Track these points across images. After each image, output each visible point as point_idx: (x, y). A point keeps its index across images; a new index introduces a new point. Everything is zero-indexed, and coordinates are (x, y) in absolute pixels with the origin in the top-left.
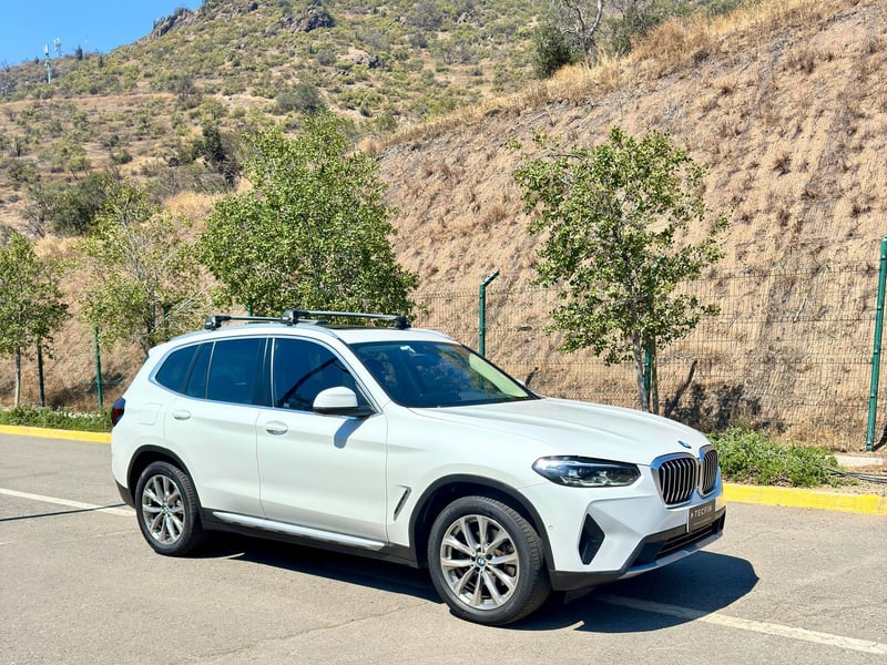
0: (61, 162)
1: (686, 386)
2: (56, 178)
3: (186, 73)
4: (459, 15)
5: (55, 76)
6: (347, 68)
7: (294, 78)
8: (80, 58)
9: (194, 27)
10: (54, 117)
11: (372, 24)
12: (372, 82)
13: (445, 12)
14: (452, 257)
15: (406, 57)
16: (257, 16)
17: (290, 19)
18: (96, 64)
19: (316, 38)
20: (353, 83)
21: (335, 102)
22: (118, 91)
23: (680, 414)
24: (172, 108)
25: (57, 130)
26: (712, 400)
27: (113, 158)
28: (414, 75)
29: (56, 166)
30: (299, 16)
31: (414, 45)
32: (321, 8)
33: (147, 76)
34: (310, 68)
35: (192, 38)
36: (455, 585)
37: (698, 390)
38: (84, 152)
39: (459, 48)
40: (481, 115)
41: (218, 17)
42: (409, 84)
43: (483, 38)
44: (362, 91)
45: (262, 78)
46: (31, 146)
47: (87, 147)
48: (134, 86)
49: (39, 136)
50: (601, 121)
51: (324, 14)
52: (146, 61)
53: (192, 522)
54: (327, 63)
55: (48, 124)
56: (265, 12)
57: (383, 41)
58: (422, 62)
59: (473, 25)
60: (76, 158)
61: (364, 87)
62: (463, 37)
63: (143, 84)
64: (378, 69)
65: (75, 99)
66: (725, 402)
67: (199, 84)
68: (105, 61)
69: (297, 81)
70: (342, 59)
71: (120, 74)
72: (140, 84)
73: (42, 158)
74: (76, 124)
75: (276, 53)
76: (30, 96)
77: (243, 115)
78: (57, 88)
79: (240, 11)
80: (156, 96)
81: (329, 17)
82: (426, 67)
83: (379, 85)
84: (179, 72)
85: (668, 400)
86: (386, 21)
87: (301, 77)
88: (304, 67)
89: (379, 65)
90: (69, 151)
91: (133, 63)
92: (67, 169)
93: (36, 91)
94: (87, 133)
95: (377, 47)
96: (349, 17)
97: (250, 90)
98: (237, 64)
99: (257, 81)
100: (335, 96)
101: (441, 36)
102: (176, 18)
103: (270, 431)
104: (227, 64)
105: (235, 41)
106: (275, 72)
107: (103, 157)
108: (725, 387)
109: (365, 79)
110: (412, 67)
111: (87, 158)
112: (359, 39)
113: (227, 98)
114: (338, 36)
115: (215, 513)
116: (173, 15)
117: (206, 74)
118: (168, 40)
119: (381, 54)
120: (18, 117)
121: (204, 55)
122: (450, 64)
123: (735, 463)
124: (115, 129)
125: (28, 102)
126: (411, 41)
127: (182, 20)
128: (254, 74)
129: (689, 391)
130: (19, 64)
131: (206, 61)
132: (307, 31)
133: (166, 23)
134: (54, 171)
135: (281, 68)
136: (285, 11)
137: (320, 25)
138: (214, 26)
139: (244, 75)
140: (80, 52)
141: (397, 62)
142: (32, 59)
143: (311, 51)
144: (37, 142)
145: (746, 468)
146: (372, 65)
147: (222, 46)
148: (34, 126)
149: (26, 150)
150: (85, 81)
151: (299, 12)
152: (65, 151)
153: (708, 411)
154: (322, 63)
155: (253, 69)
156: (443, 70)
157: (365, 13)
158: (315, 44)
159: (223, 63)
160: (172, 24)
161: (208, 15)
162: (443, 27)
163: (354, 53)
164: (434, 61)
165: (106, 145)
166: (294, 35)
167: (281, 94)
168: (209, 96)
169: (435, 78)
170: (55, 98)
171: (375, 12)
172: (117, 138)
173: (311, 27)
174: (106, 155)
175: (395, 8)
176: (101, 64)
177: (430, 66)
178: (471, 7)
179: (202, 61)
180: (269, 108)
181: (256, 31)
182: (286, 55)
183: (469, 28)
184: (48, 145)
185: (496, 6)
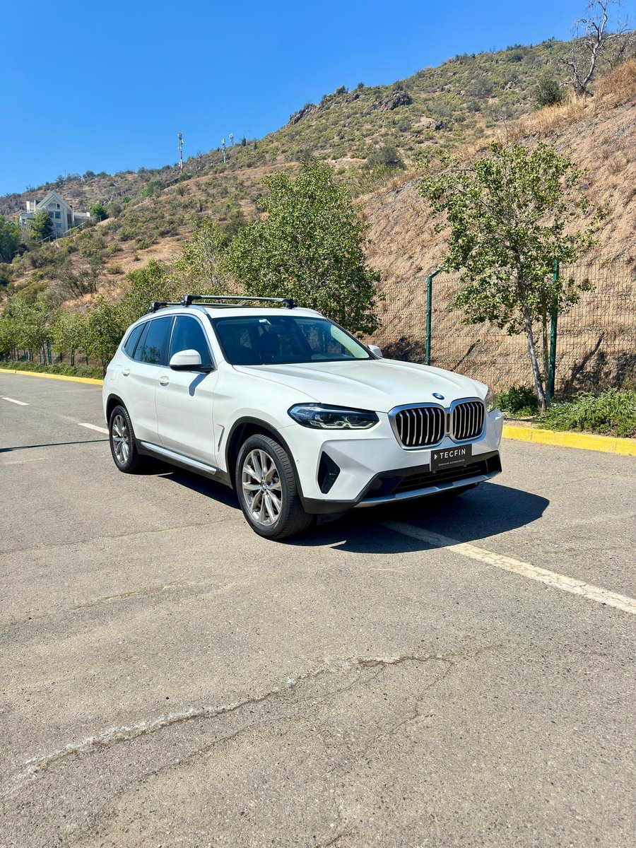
0: (225, 214)
1: (592, 353)
2: (222, 224)
3: (308, 147)
4: (506, 84)
5: (228, 158)
6: (419, 132)
7: (381, 143)
8: (244, 145)
9: (316, 116)
10: (224, 185)
11: (440, 99)
12: (437, 140)
13: (495, 83)
14: (433, 258)
15: (464, 119)
16: (359, 103)
17: (380, 103)
18: (252, 148)
19: (397, 113)
20: (423, 142)
21: (409, 157)
22: (265, 164)
23: (584, 377)
24: (297, 172)
25: (225, 193)
26: (612, 366)
27: (258, 209)
28: (469, 132)
29: (222, 217)
30: (387, 99)
31: (470, 109)
32: (403, 92)
33: (284, 152)
34: (392, 135)
35: (314, 123)
36: (250, 503)
37: (602, 356)
38: (240, 206)
39: (504, 109)
40: (474, 152)
41: (332, 107)
42: (464, 139)
43: (524, 99)
44: (429, 147)
45: (359, 145)
46: (209, 205)
47: (242, 203)
48: (275, 159)
49: (214, 198)
50: (562, 146)
51: (405, 96)
52: (284, 142)
53: (132, 449)
54: (405, 130)
55: (220, 190)
56: (364, 100)
57: (447, 110)
58: (476, 122)
59: (517, 90)
60: (234, 211)
61: (431, 144)
62: (508, 100)
63: (280, 157)
64: (442, 130)
65: (238, 172)
66: (622, 367)
67: (316, 154)
68: (258, 145)
69: (383, 145)
70: (416, 126)
71: (267, 152)
72: (278, 158)
73: (214, 212)
74: (236, 188)
75: (369, 127)
76: (211, 173)
77: (344, 172)
78: (227, 166)
79: (347, 101)
80: (287, 165)
81: (408, 97)
82: (478, 126)
83: (442, 142)
84: (304, 147)
85: (576, 365)
86: (450, 95)
87: (386, 142)
88: (388, 135)
89: (443, 127)
90: (231, 206)
91: (275, 144)
92: (228, 219)
93: (215, 170)
94: (243, 194)
95: (442, 115)
96: (423, 96)
97: (349, 154)
98: (342, 138)
99: (355, 148)
100: (409, 153)
101: (491, 101)
102: (304, 111)
103: (162, 384)
104: (336, 138)
105: (342, 122)
106: (368, 141)
107: (251, 208)
108: (624, 354)
109: (431, 139)
110: (468, 127)
111: (241, 209)
112: (429, 110)
113: (334, 161)
114: (414, 110)
115: (142, 443)
116: (302, 109)
117: (321, 147)
118: (299, 126)
119: (445, 119)
120: (203, 186)
121: (321, 134)
122: (497, 121)
123: (599, 418)
124: (260, 189)
125: (210, 176)
126: (468, 108)
127: (308, 112)
128: (353, 143)
129: (595, 357)
130: (208, 152)
131: (322, 138)
132: (392, 109)
133: (298, 115)
134: (220, 220)
135: (372, 137)
136: (377, 97)
137: (402, 104)
138: (329, 114)
139: (346, 144)
140: (244, 141)
141: (456, 124)
142: (216, 149)
143: (394, 123)
144: (212, 202)
145: (609, 422)
146: (438, 128)
147: (333, 127)
148: (211, 192)
149: (206, 207)
150: (245, 160)
151: (387, 96)
152: (229, 206)
153: (607, 375)
154: (401, 131)
155: (353, 140)
156: (491, 126)
157: (434, 92)
158: (397, 118)
159: (333, 138)
160: (301, 116)
161: (326, 106)
162: (493, 95)
163: (425, 121)
164: (485, 120)
165: (254, 201)
166: (383, 113)
167: (371, 155)
168: (321, 162)
169: (485, 132)
170: (226, 173)
171: (443, 90)
172: (261, 195)
173: (395, 106)
174: (253, 207)
175: (457, 85)
176: (256, 147)
177: (481, 124)
178: (516, 77)
179: (320, 138)
180: (362, 166)
181: (356, 113)
182: (376, 127)
183: (513, 93)
184: (219, 203)
185: (536, 74)
